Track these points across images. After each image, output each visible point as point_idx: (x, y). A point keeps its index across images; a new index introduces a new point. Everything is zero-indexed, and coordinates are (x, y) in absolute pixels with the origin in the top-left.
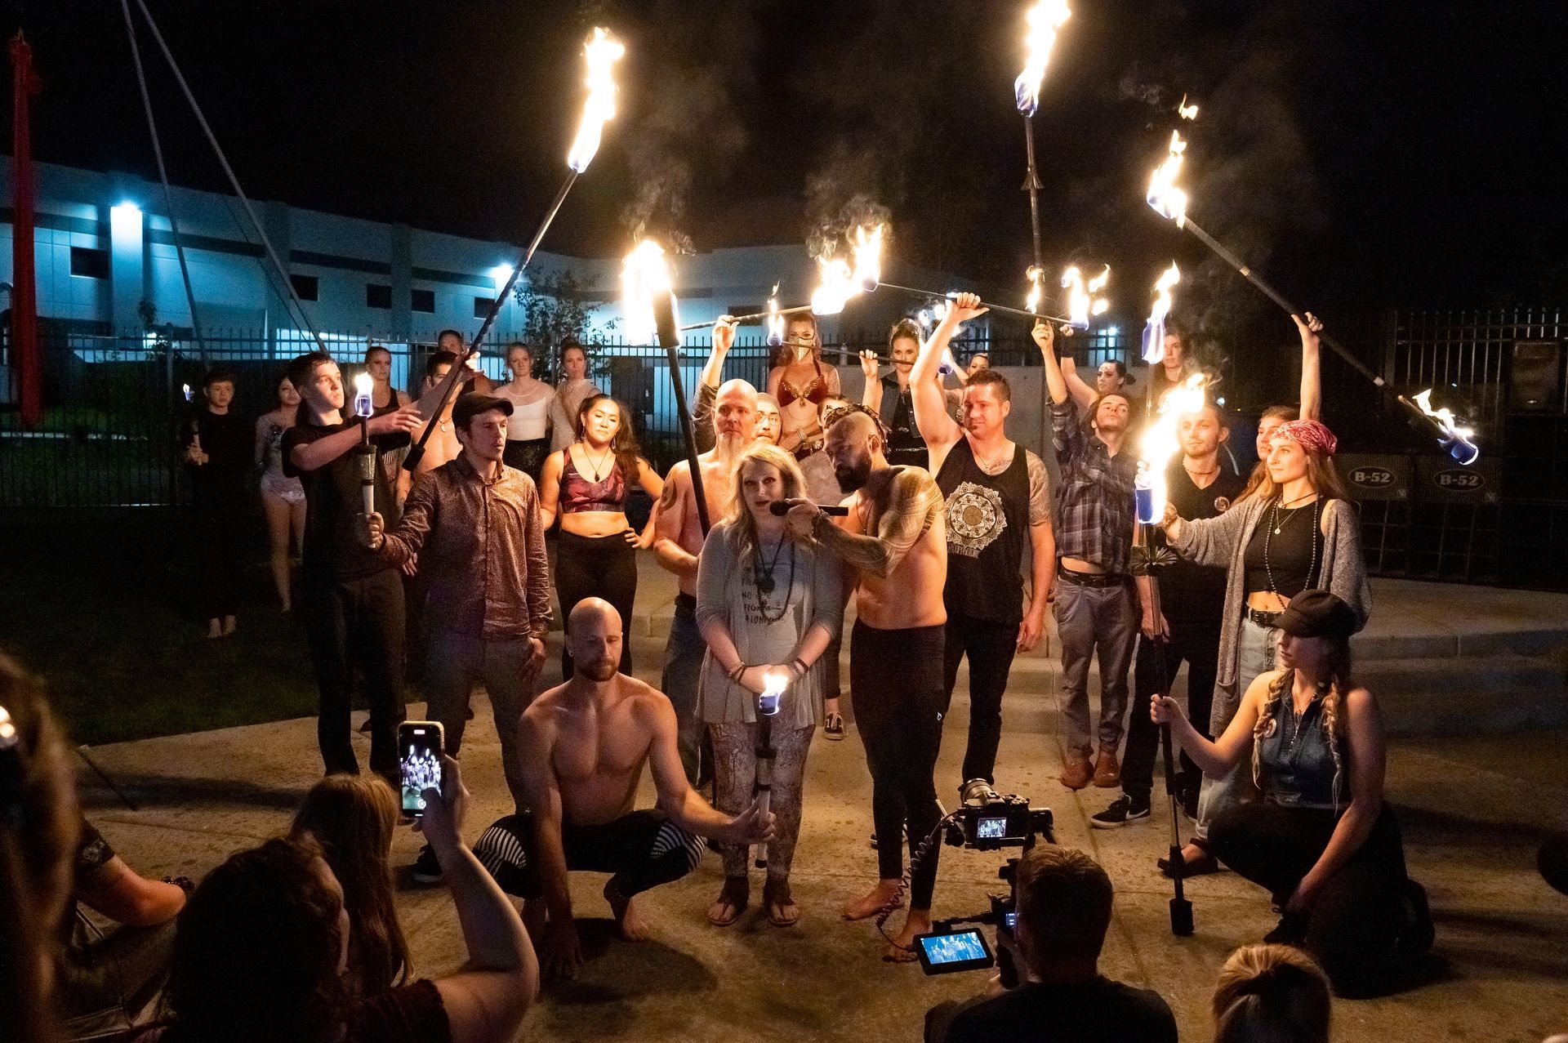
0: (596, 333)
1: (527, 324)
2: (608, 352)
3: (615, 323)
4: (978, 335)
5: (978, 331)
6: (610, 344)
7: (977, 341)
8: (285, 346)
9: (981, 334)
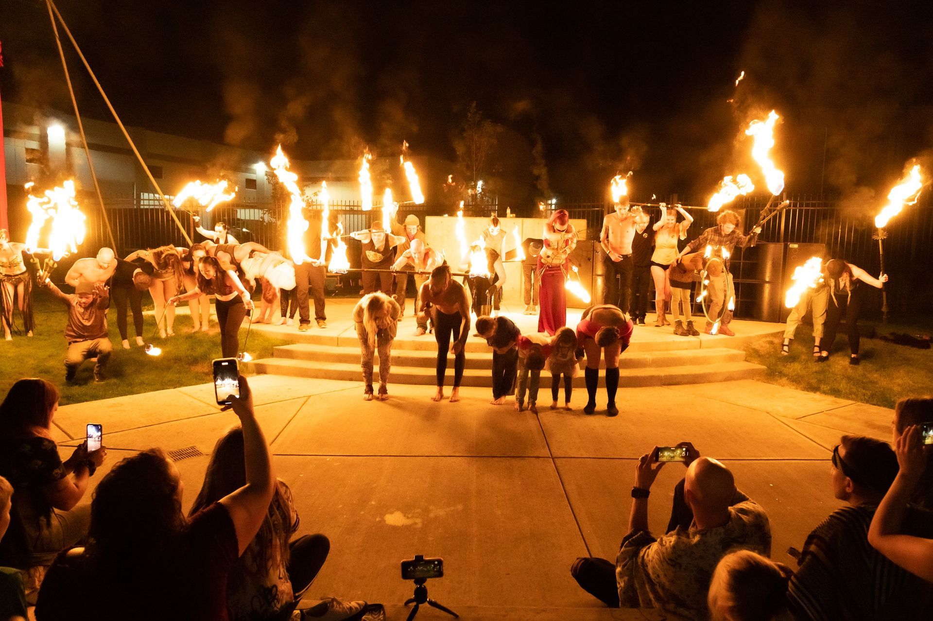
0: (308, 198)
1: (273, 193)
2: (314, 207)
3: (318, 193)
4: (492, 202)
5: (493, 200)
6: (315, 203)
7: (492, 205)
8: (146, 202)
9: (494, 202)
